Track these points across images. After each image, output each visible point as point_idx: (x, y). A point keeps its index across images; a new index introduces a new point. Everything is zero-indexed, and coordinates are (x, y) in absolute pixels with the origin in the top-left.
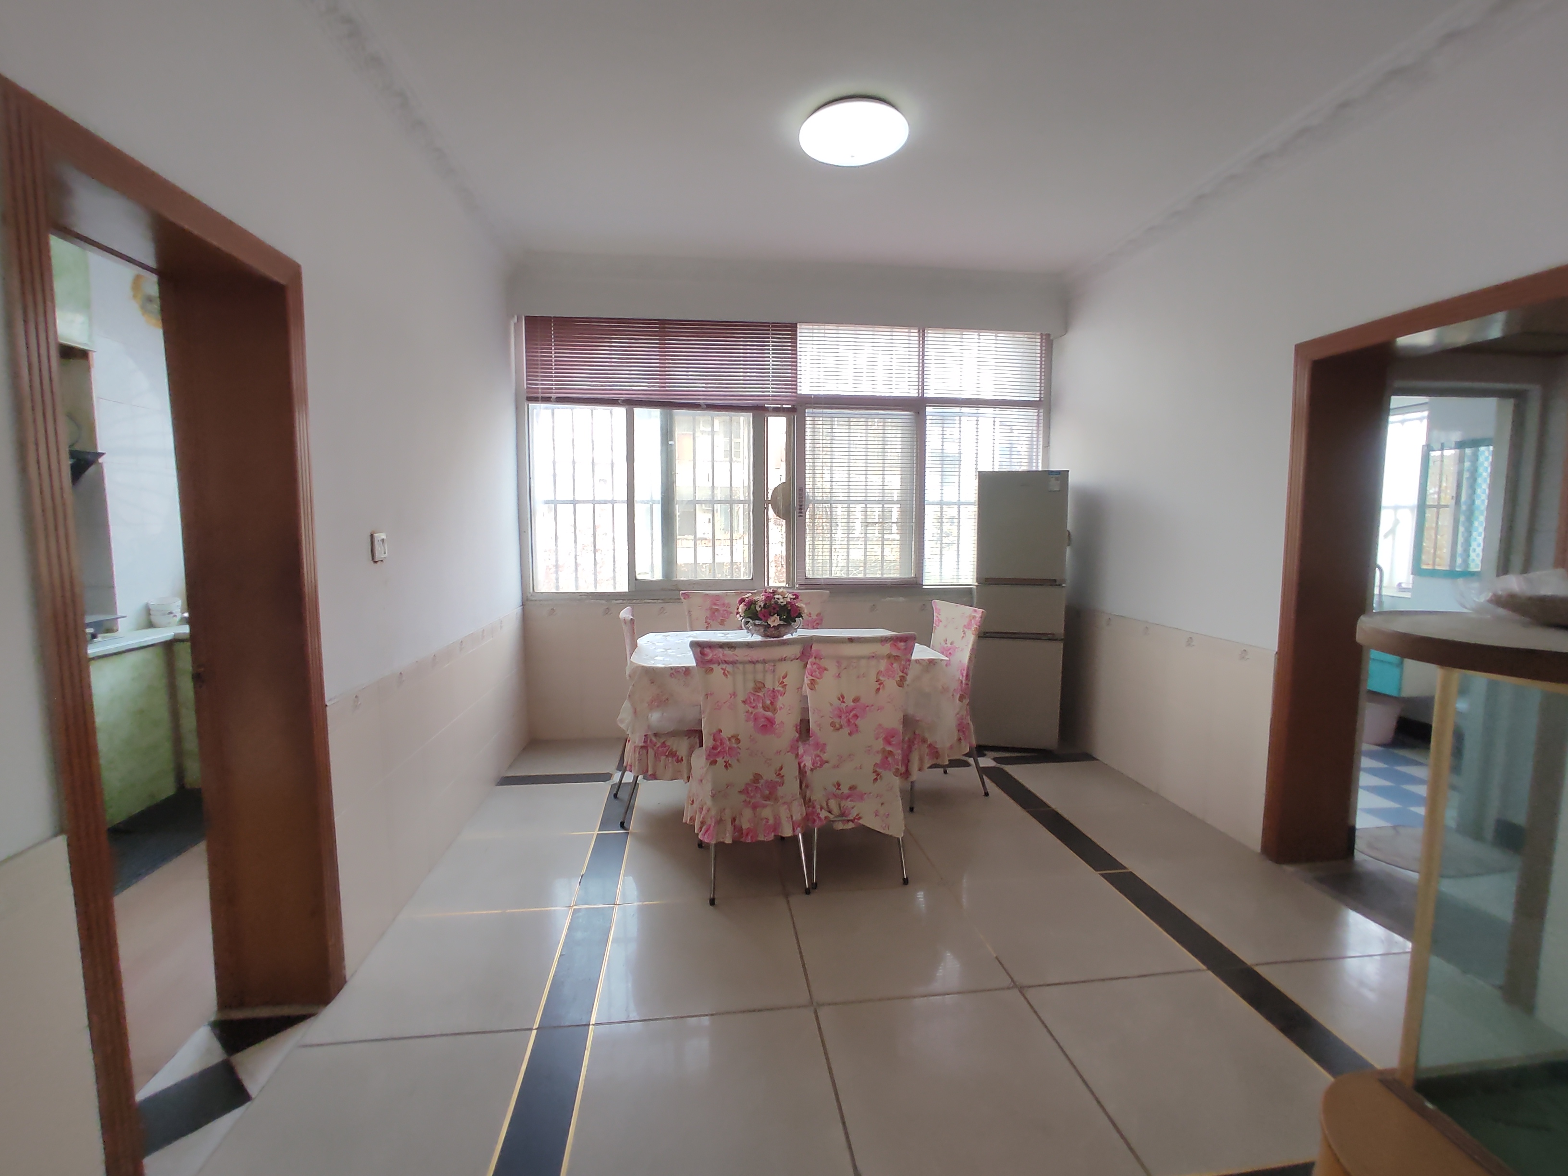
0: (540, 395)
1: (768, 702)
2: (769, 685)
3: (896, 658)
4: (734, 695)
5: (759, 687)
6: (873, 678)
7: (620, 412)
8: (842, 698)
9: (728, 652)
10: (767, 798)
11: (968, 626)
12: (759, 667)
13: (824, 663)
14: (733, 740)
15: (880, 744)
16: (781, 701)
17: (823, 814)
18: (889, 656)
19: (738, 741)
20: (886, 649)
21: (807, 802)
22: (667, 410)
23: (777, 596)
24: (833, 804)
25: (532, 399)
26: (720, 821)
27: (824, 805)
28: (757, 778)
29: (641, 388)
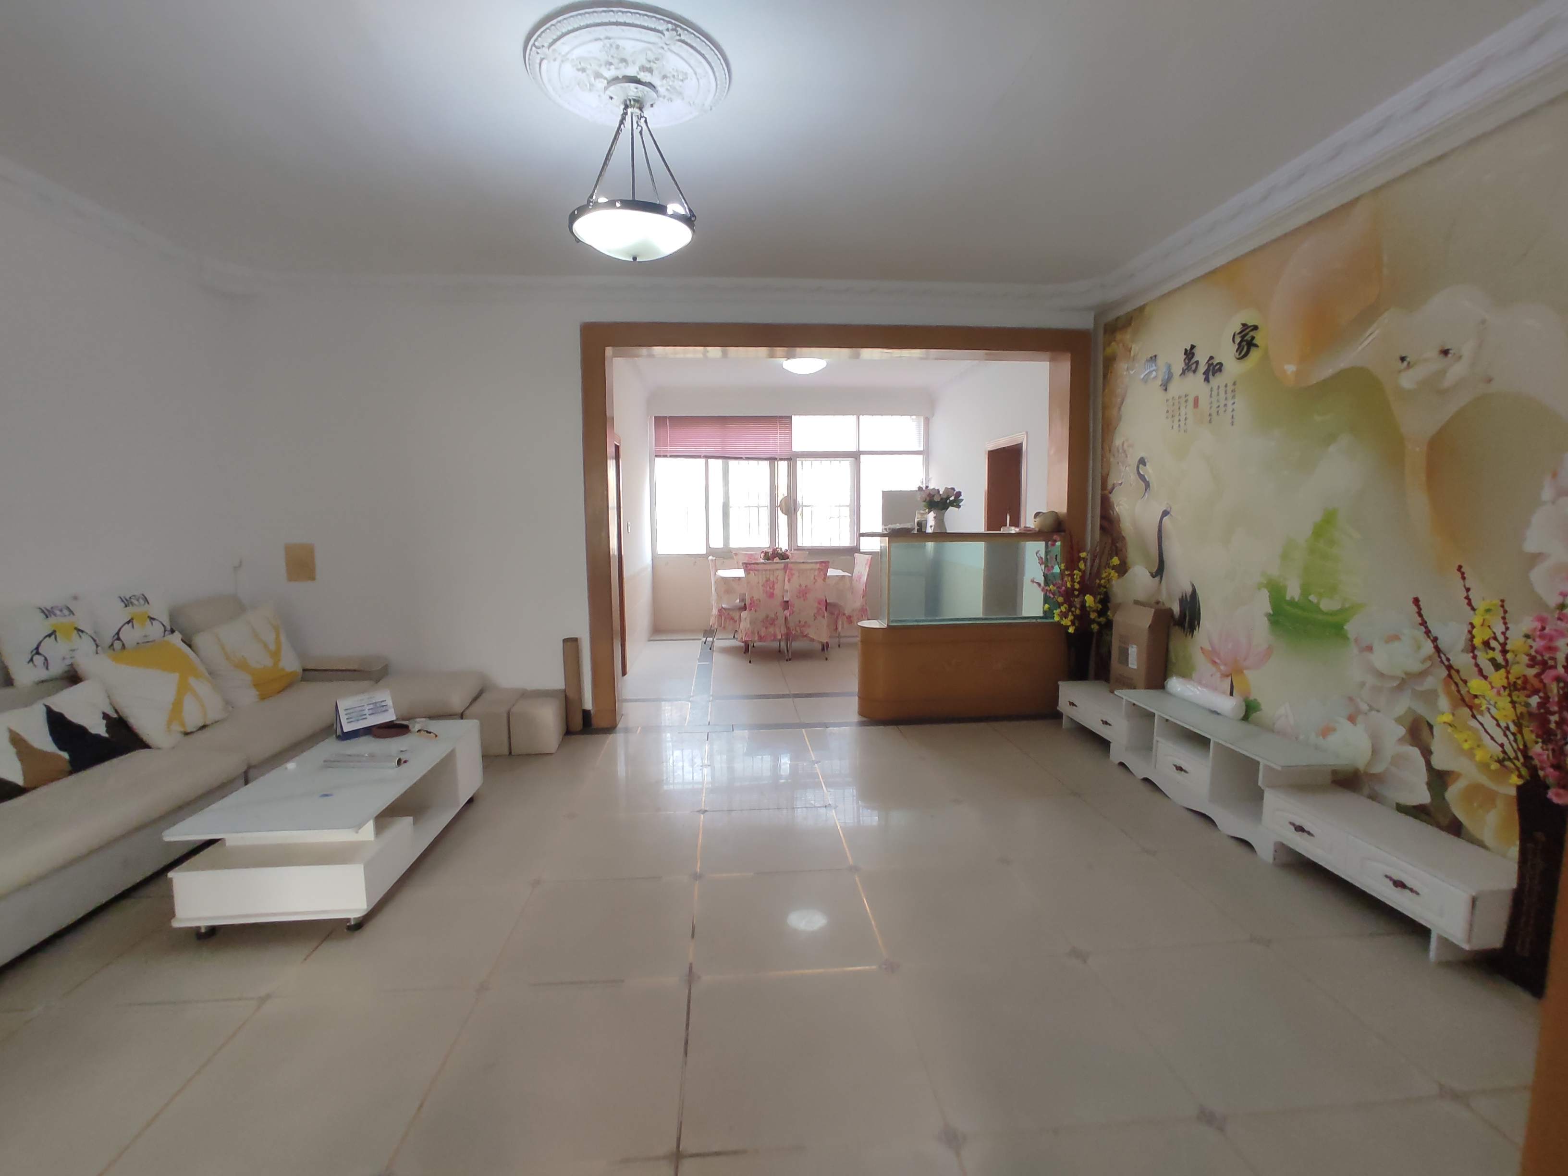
0: (662, 454)
1: (771, 586)
2: (771, 579)
3: (822, 570)
4: (758, 583)
5: (768, 580)
6: (813, 578)
7: (703, 460)
8: (800, 586)
9: (756, 566)
10: (771, 624)
11: (866, 564)
12: (768, 572)
13: (794, 572)
14: (758, 601)
15: (816, 605)
16: (776, 586)
17: (793, 632)
18: (819, 569)
19: (760, 601)
20: (818, 566)
21: (788, 628)
22: (725, 460)
23: (777, 550)
24: (798, 629)
25: (657, 456)
26: (753, 633)
27: (794, 629)
28: (767, 617)
29: (711, 449)
